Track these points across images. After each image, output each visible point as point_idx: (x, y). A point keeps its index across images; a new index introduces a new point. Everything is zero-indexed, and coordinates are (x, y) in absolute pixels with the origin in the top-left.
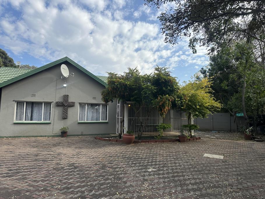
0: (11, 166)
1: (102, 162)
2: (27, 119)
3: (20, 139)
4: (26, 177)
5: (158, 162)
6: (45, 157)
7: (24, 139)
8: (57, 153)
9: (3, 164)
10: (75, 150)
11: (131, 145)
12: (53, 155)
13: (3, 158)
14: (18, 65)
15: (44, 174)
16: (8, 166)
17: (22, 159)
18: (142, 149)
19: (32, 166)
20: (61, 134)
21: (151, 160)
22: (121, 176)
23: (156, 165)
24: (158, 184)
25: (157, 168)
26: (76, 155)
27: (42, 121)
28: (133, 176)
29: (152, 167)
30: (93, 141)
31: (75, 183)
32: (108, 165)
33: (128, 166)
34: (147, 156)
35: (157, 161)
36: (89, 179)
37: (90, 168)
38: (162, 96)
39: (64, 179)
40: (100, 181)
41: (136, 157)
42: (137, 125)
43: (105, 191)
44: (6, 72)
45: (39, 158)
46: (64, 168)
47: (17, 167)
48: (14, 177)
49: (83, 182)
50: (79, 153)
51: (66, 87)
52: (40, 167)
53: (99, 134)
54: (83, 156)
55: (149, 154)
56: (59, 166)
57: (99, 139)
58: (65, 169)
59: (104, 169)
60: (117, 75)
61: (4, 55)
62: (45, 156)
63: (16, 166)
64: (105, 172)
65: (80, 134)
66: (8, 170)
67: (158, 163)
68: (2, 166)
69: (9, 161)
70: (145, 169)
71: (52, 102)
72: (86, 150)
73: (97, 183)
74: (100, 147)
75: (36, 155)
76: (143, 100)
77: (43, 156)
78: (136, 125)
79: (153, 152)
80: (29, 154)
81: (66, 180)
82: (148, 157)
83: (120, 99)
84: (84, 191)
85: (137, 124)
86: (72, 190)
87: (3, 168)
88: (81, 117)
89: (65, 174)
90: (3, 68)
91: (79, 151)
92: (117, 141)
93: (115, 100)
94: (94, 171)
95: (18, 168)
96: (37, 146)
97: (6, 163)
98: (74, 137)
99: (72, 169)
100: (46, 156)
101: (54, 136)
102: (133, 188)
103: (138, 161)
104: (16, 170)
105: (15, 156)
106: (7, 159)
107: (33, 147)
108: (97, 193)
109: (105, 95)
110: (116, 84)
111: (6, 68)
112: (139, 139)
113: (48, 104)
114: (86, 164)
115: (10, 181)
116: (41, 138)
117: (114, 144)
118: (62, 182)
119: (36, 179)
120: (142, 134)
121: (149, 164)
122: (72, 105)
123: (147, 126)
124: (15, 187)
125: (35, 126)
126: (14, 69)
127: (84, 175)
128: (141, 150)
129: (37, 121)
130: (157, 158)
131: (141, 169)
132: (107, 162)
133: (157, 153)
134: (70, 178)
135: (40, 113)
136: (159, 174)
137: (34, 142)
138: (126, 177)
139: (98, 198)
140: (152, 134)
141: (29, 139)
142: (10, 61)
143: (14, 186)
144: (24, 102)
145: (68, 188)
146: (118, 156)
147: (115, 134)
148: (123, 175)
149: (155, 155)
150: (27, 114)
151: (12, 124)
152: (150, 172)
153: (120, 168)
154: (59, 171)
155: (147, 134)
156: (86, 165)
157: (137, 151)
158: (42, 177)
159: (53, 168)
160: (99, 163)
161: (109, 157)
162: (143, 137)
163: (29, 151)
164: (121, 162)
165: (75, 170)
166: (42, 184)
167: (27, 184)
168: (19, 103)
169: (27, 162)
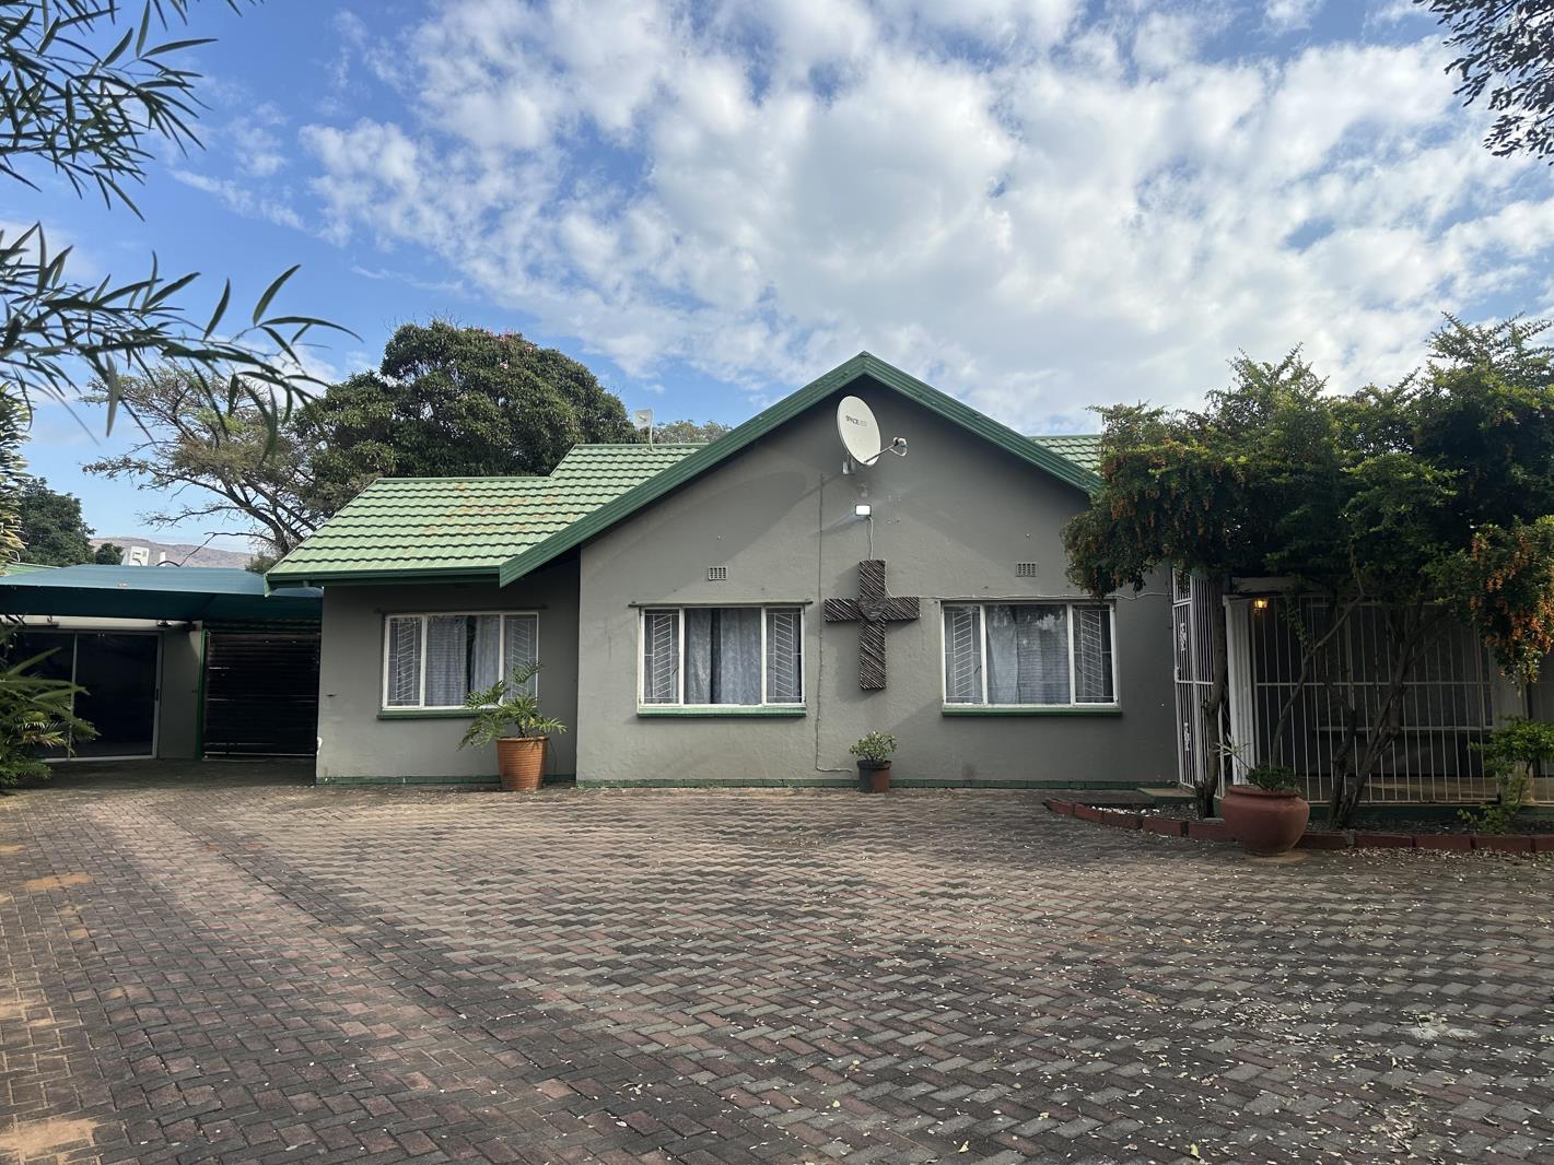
0: (629, 931)
1: (1092, 951)
2: (693, 693)
3: (670, 794)
4: (694, 993)
5: (1491, 980)
6: (781, 893)
7: (683, 795)
8: (843, 878)
9: (597, 918)
10: (934, 868)
11: (1280, 861)
12: (819, 883)
13: (597, 885)
14: (644, 426)
15: (781, 986)
16: (618, 928)
17: (678, 895)
18: (1368, 891)
19: (724, 937)
20: (860, 772)
21: (1431, 966)
22: (1213, 1046)
23: (1473, 1000)
24: (1491, 1130)
25: (1485, 1022)
26: (943, 895)
27: (765, 706)
28: (1303, 1058)
29: (1439, 1015)
30: (1033, 821)
31: (941, 1054)
32: (1131, 971)
33: (1261, 988)
34: (1405, 937)
35: (1480, 973)
36: (1016, 1042)
37: (1024, 976)
38: (1507, 524)
39: (882, 1024)
40: (1082, 1062)
41: (1322, 936)
42: (1324, 735)
43: (1115, 1126)
44: (594, 466)
45: (755, 896)
46: (878, 964)
47: (654, 935)
48: (644, 985)
49: (985, 1052)
50: (955, 886)
51: (867, 517)
52: (761, 946)
53: (1069, 784)
54: (980, 902)
55: (1414, 929)
56: (850, 948)
57: (1072, 812)
58: (882, 969)
59: (1104, 992)
60: (1162, 420)
61: (583, 385)
62: (781, 888)
63: (651, 931)
64: (1113, 1011)
65: (960, 777)
66: (618, 949)
67: (1486, 989)
68: (594, 928)
69: (619, 905)
70: (1385, 1017)
71: (804, 604)
72: (996, 872)
73: (1068, 1071)
74: (1078, 860)
75: (740, 883)
76: (1359, 565)
77: (774, 890)
78: (1312, 735)
79: (1448, 911)
80: (709, 874)
81: (891, 1034)
82: (1407, 943)
83: (1188, 568)
84: (989, 1106)
85: (1324, 723)
86: (922, 1089)
87: (595, 935)
88: (960, 682)
89: (885, 997)
90: (581, 449)
91: (958, 876)
92: (1185, 829)
93: (1156, 572)
94: (1044, 1000)
95: (657, 939)
96: (746, 834)
97: (610, 912)
98: (924, 791)
99: (920, 970)
100: (790, 891)
101: (823, 785)
102: (1300, 1134)
103: (1335, 964)
104: (653, 949)
105: (645, 881)
106: (616, 890)
107: (730, 837)
108: (1066, 1131)
109: (1088, 545)
110: (1157, 473)
111: (591, 449)
112: (1345, 825)
113: (784, 615)
114: (1000, 951)
115: (626, 1004)
116: (759, 794)
117: (1168, 848)
118: (868, 1039)
119: (739, 1008)
120: (1362, 790)
121: (1420, 988)
122: (905, 615)
123: (1399, 738)
124: (649, 1040)
125: (733, 729)
126: (625, 451)
127: (989, 1017)
128: (1356, 896)
129: (738, 706)
130: (1481, 958)
131: (1362, 1019)
132: (1125, 951)
133: (1484, 923)
134: (912, 1023)
135: (750, 664)
136: (1499, 1067)
137: (732, 813)
138: (1255, 1060)
139: (1073, 1159)
140: (1440, 795)
141: (710, 795)
142: (609, 415)
143: (643, 1031)
144: (678, 611)
145: (903, 1080)
146: (1194, 924)
147: (1174, 785)
148: (1227, 1044)
149: (1468, 936)
150: (692, 671)
151: (629, 722)
152: (1429, 1045)
153: (1211, 996)
154: (853, 975)
155: (1402, 794)
156: (999, 958)
157: (1329, 901)
158: (769, 1000)
159: (822, 959)
160: (1079, 954)
161: (1139, 921)
162: (1372, 809)
163: (707, 859)
164: (1218, 964)
165: (935, 982)
166: (773, 1036)
167: (700, 1028)
168: (657, 618)
169: (698, 912)
